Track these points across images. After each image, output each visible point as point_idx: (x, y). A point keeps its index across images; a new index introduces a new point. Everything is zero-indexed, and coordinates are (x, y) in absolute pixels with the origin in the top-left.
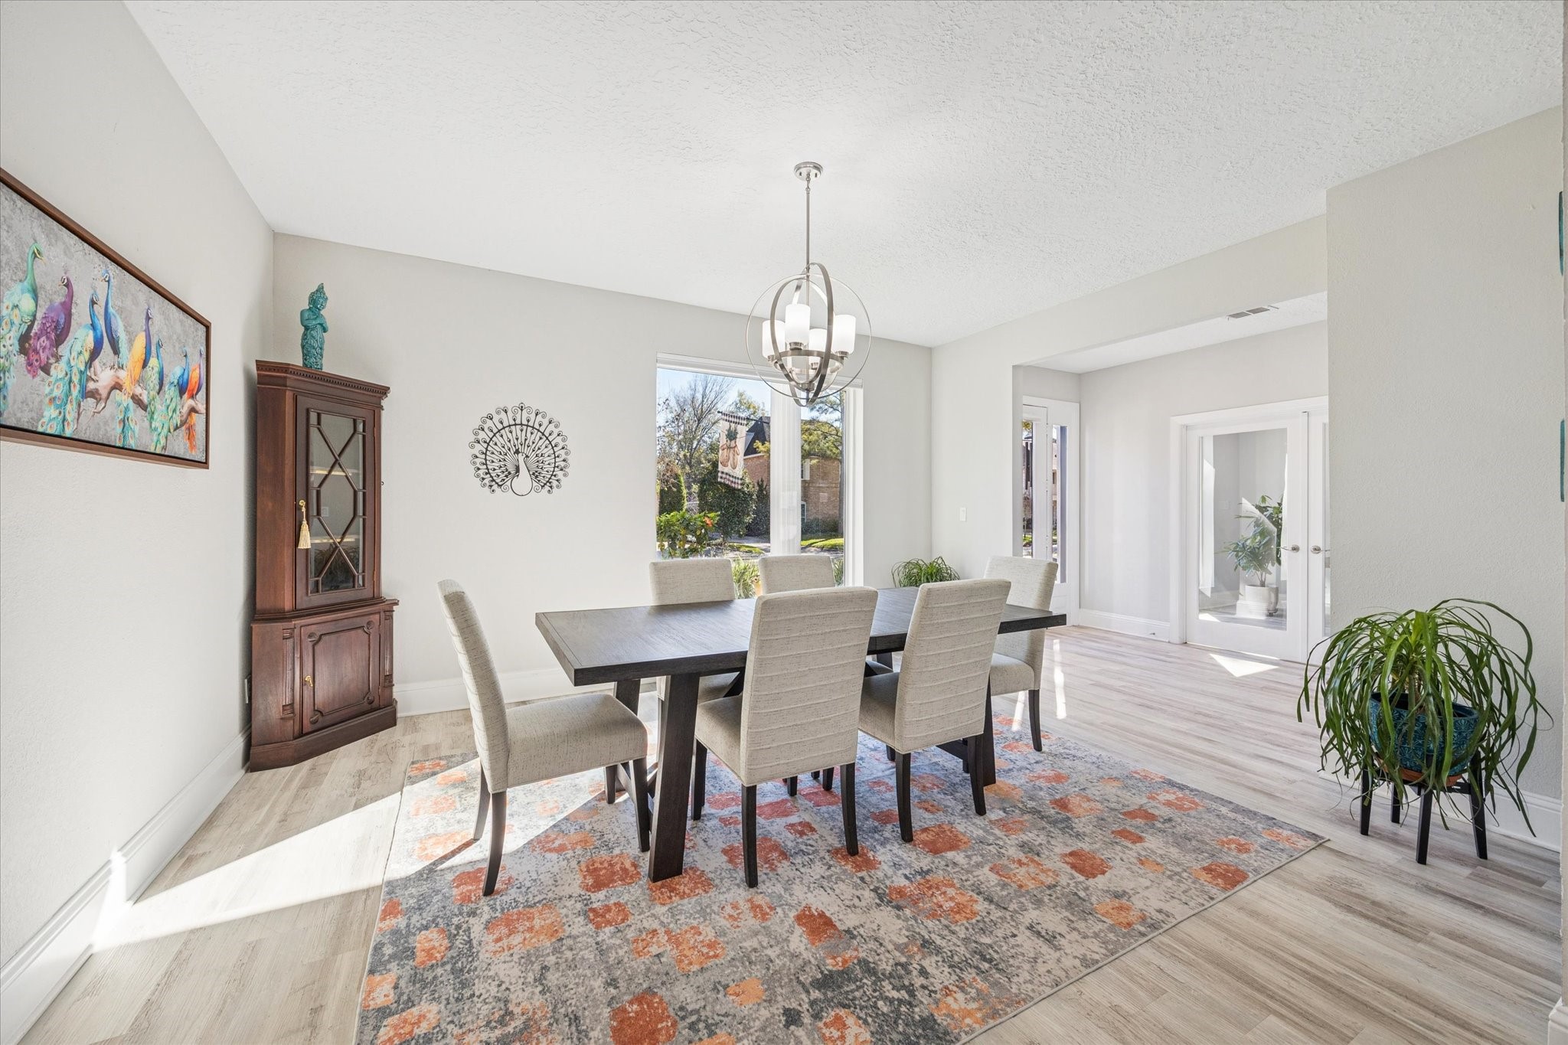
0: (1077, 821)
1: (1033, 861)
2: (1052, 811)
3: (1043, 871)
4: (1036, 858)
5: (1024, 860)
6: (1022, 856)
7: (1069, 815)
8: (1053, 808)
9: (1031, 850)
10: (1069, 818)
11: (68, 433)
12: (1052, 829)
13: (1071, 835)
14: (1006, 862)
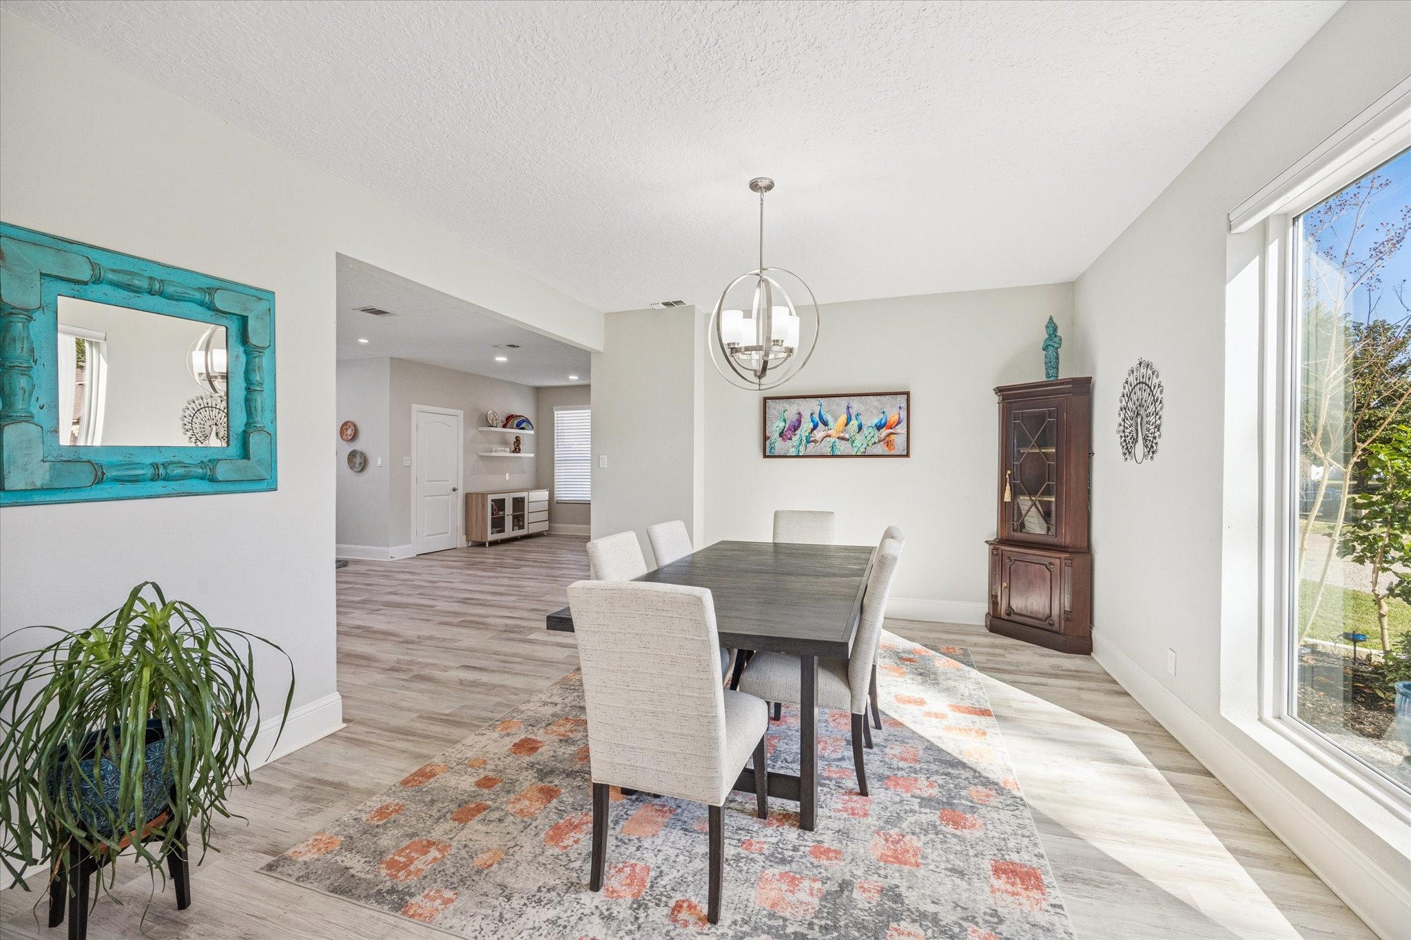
0: (533, 781)
1: (564, 735)
2: (556, 782)
3: (555, 732)
4: (561, 738)
5: (569, 734)
6: (571, 735)
7: (541, 784)
8: (556, 786)
9: (566, 741)
10: (541, 780)
11: (801, 454)
12: (554, 763)
13: (538, 763)
14: (580, 728)
